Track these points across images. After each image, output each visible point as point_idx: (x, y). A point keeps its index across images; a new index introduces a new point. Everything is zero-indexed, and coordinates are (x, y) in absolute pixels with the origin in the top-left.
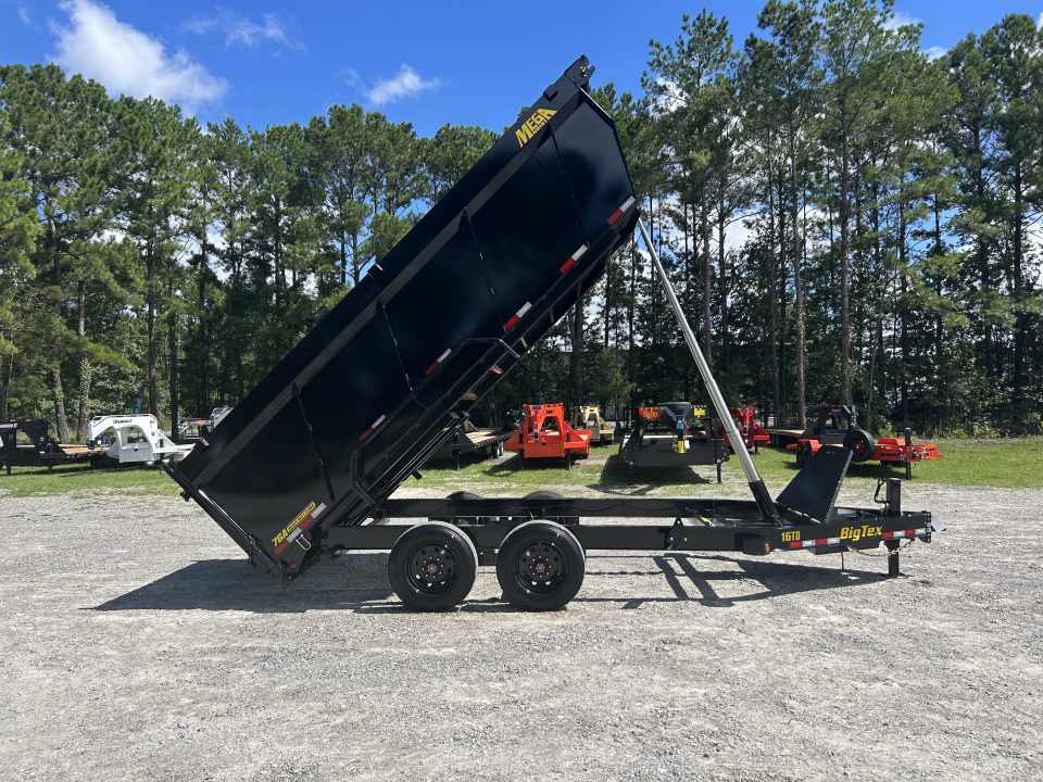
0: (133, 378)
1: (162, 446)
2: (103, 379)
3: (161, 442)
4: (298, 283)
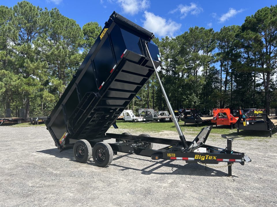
0: (143, 101)
1: (133, 117)
2: (138, 101)
3: (133, 116)
4: (183, 76)
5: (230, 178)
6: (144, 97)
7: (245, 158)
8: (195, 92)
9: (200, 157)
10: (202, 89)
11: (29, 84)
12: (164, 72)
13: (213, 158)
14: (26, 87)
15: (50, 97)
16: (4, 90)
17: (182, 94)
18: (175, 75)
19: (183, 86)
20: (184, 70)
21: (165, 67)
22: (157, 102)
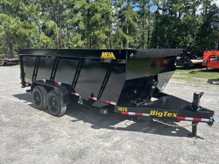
4: (180, 16)
5: (192, 140)
6: (138, 39)
7: (214, 117)
8: (192, 33)
9: (157, 113)
10: (199, 29)
11: (25, 27)
12: (161, 12)
13: (173, 115)
14: (22, 30)
15: (46, 39)
16: (4, 33)
17: (177, 35)
18: (172, 15)
19: (179, 26)
20: (180, 9)
21: (161, 7)
22: (152, 43)
